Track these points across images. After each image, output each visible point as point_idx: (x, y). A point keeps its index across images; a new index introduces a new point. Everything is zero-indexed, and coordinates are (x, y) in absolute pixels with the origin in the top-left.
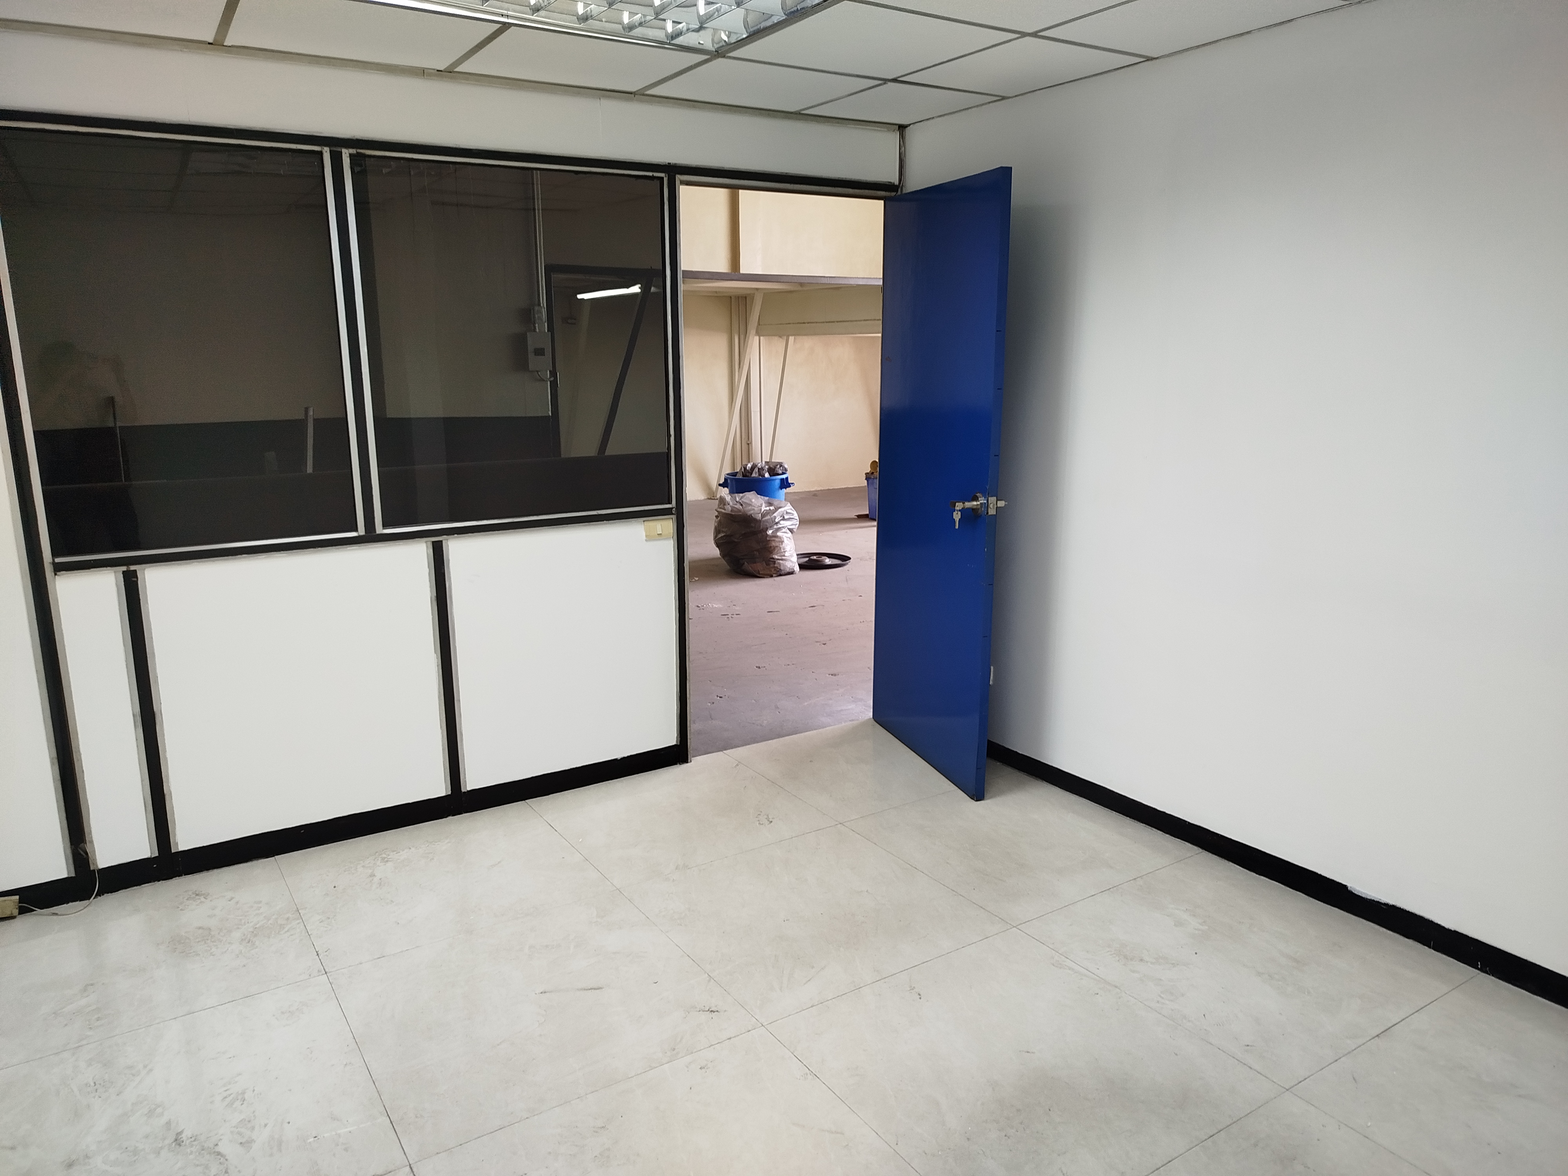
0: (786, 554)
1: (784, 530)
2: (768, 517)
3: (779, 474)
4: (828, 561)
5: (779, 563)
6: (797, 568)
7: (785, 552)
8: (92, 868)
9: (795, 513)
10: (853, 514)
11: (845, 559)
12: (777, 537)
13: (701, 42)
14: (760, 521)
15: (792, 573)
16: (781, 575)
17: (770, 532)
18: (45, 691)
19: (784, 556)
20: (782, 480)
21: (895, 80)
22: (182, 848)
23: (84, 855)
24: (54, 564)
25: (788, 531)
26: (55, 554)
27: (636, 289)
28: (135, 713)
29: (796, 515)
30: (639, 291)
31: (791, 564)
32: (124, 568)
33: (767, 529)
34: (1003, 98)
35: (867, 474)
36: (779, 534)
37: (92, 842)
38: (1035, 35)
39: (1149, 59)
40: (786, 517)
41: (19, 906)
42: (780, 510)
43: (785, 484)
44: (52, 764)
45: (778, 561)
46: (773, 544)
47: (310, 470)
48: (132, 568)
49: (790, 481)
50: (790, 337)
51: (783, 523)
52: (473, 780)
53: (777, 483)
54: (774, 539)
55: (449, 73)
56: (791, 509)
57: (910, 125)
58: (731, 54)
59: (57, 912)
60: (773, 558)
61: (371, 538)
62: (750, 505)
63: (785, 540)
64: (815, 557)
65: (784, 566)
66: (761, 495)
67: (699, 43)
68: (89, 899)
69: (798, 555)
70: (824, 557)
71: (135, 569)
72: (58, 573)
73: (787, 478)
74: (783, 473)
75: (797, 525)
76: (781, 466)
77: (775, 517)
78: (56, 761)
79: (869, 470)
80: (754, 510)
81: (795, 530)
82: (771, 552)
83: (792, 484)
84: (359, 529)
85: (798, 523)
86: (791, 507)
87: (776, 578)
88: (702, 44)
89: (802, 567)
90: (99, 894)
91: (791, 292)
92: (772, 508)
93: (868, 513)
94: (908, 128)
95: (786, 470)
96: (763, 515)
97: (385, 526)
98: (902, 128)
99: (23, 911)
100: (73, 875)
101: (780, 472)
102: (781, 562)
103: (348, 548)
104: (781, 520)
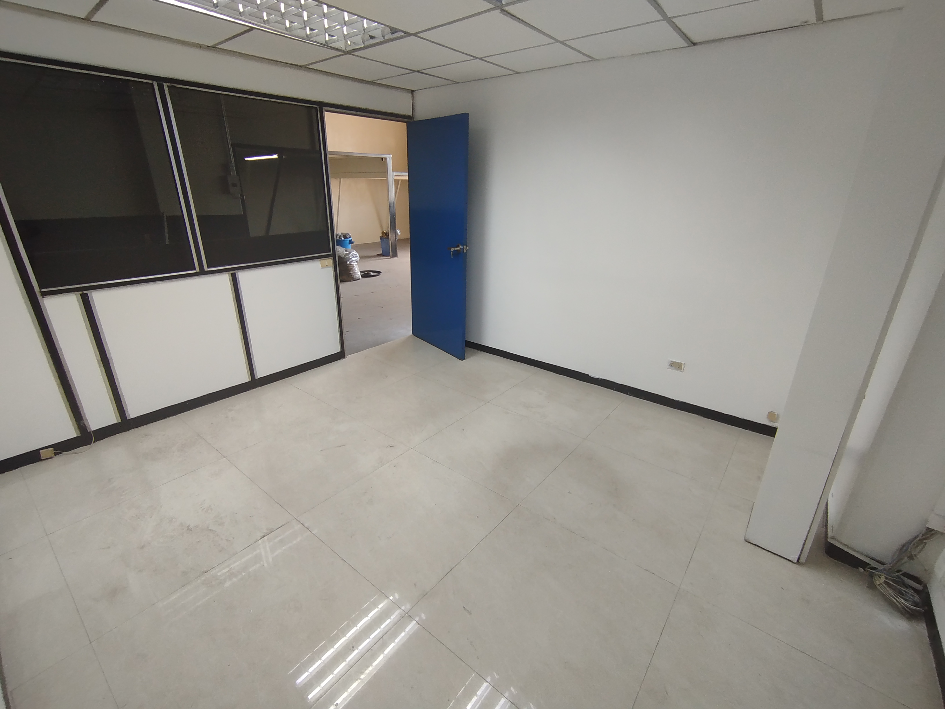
0: (356, 272)
1: (354, 262)
2: (347, 256)
3: (348, 238)
4: (372, 274)
5: (353, 276)
6: (361, 277)
7: (355, 271)
8: (89, 431)
9: (357, 254)
10: (376, 254)
11: (379, 272)
12: (352, 264)
13: (341, 46)
14: (344, 258)
15: (359, 279)
16: (354, 280)
17: (348, 263)
18: (48, 353)
19: (355, 272)
20: (350, 240)
21: (418, 71)
22: (132, 417)
23: (84, 426)
24: (41, 292)
25: (356, 262)
26: (41, 287)
27: (275, 156)
28: (98, 360)
29: (358, 255)
30: (277, 157)
31: (358, 276)
32: (81, 293)
33: (347, 261)
34: (457, 83)
35: (380, 237)
36: (352, 263)
37: (87, 420)
38: (481, 59)
39: (517, 73)
40: (354, 256)
41: (54, 452)
42: (352, 253)
43: (351, 242)
44: (59, 387)
45: (353, 275)
46: (350, 267)
47: (167, 243)
48: (85, 292)
49: (353, 241)
50: (341, 179)
51: (354, 259)
52: (260, 373)
53: (348, 242)
54: (350, 265)
55: (213, 48)
56: (356, 253)
57: (415, 91)
58: (353, 53)
59: (75, 452)
60: (351, 274)
61: (202, 273)
62: (339, 252)
63: (355, 266)
64: (367, 272)
65: (355, 276)
66: (343, 247)
67: (340, 47)
68: (91, 444)
69: (360, 271)
70: (370, 272)
71: (86, 292)
72: (45, 297)
73: (352, 240)
74: (350, 238)
75: (359, 260)
76: (348, 234)
77: (350, 256)
78: (61, 386)
79: (381, 235)
80: (341, 253)
81: (358, 261)
82: (350, 271)
83: (354, 242)
84: (196, 269)
85: (359, 258)
86: (356, 252)
87: (352, 282)
88: (341, 47)
89: (363, 276)
90: (94, 442)
91: (340, 159)
92: (348, 253)
93: (381, 253)
94: (415, 92)
95: (350, 236)
96: (345, 256)
97: (208, 267)
98: (412, 92)
99: (56, 454)
100: (80, 435)
101: (348, 237)
102: (354, 275)
103: (193, 278)
104: (352, 257)
